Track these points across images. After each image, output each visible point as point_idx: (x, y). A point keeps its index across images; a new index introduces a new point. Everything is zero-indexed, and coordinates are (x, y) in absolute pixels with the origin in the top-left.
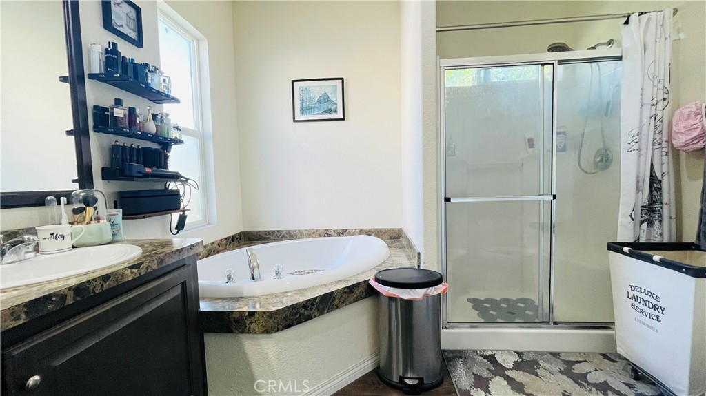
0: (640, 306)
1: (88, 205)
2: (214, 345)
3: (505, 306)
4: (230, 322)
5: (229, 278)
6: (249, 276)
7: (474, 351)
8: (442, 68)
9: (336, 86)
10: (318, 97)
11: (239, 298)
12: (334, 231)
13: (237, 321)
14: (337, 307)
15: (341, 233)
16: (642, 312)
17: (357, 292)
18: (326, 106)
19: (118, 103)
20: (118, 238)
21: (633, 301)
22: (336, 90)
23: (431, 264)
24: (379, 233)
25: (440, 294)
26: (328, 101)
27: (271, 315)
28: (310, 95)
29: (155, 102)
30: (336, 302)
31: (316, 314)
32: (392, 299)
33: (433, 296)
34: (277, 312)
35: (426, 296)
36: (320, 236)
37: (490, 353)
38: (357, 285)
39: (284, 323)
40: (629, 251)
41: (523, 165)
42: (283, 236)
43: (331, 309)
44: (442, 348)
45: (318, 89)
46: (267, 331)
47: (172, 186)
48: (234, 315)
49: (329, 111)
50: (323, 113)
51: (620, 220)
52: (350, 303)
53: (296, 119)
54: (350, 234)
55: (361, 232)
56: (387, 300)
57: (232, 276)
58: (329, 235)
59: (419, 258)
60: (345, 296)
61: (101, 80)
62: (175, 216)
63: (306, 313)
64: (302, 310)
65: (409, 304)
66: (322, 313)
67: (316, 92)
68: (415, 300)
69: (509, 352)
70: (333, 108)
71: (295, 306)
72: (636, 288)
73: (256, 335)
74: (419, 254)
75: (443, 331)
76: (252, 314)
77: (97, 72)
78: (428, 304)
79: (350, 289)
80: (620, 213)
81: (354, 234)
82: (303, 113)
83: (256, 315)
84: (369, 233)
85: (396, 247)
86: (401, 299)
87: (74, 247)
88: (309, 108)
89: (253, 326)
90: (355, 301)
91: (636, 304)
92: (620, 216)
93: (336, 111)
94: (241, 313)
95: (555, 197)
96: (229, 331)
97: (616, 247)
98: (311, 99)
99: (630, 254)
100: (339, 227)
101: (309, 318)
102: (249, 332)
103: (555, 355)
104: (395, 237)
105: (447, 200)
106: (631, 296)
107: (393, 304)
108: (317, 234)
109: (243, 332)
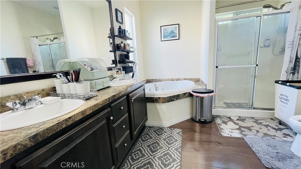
0: (283, 100)
1: (119, 70)
2: (149, 106)
3: (238, 105)
4: (154, 100)
5: (150, 90)
6: (155, 90)
7: (224, 116)
8: (217, 22)
9: (176, 27)
10: (170, 32)
11: (154, 95)
12: (175, 79)
13: (156, 100)
14: (181, 99)
15: (177, 80)
16: (283, 102)
17: (186, 95)
18: (173, 35)
19: (122, 42)
20: (125, 78)
21: (281, 99)
22: (176, 28)
23: (210, 87)
24: (191, 80)
25: (212, 96)
26: (173, 33)
27: (164, 98)
28: (167, 31)
29: (125, 40)
30: (181, 97)
31: (175, 99)
32: (197, 97)
33: (210, 96)
34: (166, 98)
35: (208, 96)
36: (170, 81)
37: (229, 116)
38: (186, 93)
39: (167, 101)
40: (281, 83)
41: (249, 53)
42: (158, 81)
43: (179, 99)
44: (213, 114)
45: (170, 29)
46: (163, 102)
47: (130, 65)
48: (155, 98)
49: (174, 37)
50: (171, 37)
51: (282, 73)
52: (184, 98)
53: (162, 40)
54: (180, 80)
55: (185, 79)
56: (196, 97)
57: (151, 89)
58: (173, 81)
59: (206, 86)
60: (183, 96)
61: (118, 37)
62: (131, 74)
63: (173, 99)
64: (172, 98)
65: (202, 98)
66: (177, 100)
67: (169, 30)
68: (205, 97)
69: (236, 116)
70: (175, 35)
71: (170, 97)
72: (282, 95)
73: (161, 104)
74: (206, 85)
75: (213, 109)
76: (159, 98)
77: (117, 35)
78: (208, 98)
79: (185, 94)
80: (282, 70)
81: (182, 80)
82: (164, 38)
83: (161, 98)
84: (187, 79)
85: (198, 84)
86: (200, 97)
87: (120, 80)
88: (167, 36)
89: (159, 101)
90: (186, 97)
91: (281, 100)
92: (282, 71)
93: (176, 36)
94: (157, 98)
95: (257, 65)
96: (153, 102)
97: (277, 82)
98: (167, 32)
99: (281, 84)
100: (177, 78)
101: (173, 100)
102: (159, 103)
103: (253, 118)
104: (197, 81)
105: (217, 67)
106: (280, 98)
107: (197, 98)
108: (169, 80)
109: (157, 103)
